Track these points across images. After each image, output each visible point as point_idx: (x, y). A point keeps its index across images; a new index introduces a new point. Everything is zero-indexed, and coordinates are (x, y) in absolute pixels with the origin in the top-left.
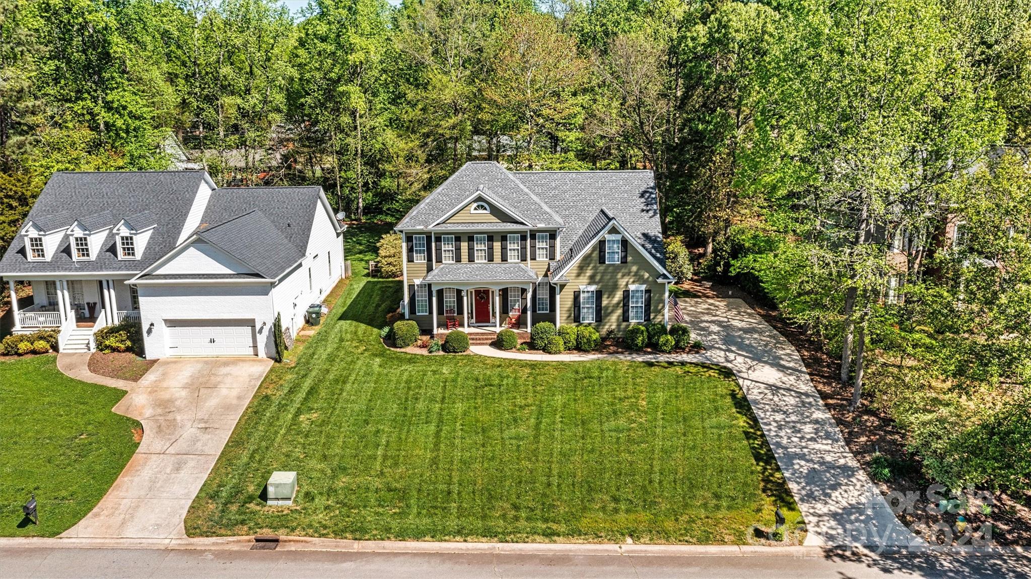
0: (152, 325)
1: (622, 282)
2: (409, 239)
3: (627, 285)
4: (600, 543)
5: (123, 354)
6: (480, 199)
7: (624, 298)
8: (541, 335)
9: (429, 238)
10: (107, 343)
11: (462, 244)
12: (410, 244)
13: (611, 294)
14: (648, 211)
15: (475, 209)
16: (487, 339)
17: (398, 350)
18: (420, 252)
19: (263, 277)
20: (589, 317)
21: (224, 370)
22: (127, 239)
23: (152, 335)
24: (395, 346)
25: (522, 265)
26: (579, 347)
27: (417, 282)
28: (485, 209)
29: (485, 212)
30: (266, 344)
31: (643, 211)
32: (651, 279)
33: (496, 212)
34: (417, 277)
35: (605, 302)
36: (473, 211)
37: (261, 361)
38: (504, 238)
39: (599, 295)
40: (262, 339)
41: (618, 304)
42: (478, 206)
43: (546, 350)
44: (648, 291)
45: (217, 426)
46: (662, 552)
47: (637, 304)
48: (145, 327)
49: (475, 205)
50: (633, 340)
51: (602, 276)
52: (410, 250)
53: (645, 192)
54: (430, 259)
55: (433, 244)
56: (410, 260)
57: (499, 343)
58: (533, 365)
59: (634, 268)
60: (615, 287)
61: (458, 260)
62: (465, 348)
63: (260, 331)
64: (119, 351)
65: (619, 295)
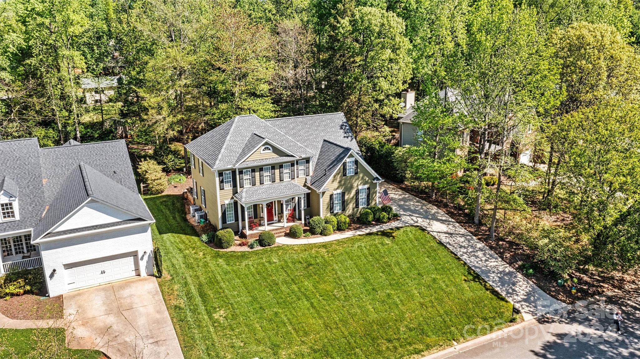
0: (54, 270)
1: (355, 185)
2: (221, 174)
3: (358, 186)
4: (444, 349)
5: (24, 297)
6: (266, 143)
7: (356, 193)
8: (319, 225)
9: (234, 172)
10: (7, 291)
11: (256, 173)
12: (221, 178)
13: (350, 192)
14: (347, 137)
15: (263, 150)
16: (281, 232)
17: (225, 250)
18: (228, 182)
19: (144, 220)
20: (337, 209)
21: (126, 293)
22: (6, 205)
23: (54, 278)
24: (222, 248)
25: (293, 181)
26: (339, 228)
27: (227, 202)
28: (270, 149)
29: (269, 151)
30: (146, 267)
31: (345, 137)
32: (370, 181)
33: (277, 151)
34: (227, 199)
35: (346, 197)
36: (262, 152)
37: (145, 280)
38: (281, 166)
39: (343, 194)
40: (143, 264)
41: (353, 197)
42: (265, 148)
43: (322, 234)
44: (369, 189)
45: (163, 338)
46: (475, 344)
47: (363, 196)
48: (47, 273)
49: (264, 147)
50: (367, 219)
51: (345, 182)
52: (222, 182)
53: (343, 125)
54: (235, 186)
55: (238, 176)
56: (222, 189)
57: (292, 234)
58: (324, 246)
59: (361, 175)
60: (352, 187)
61: (254, 184)
62: (274, 242)
63: (142, 259)
64: (19, 295)
65: (353, 192)
